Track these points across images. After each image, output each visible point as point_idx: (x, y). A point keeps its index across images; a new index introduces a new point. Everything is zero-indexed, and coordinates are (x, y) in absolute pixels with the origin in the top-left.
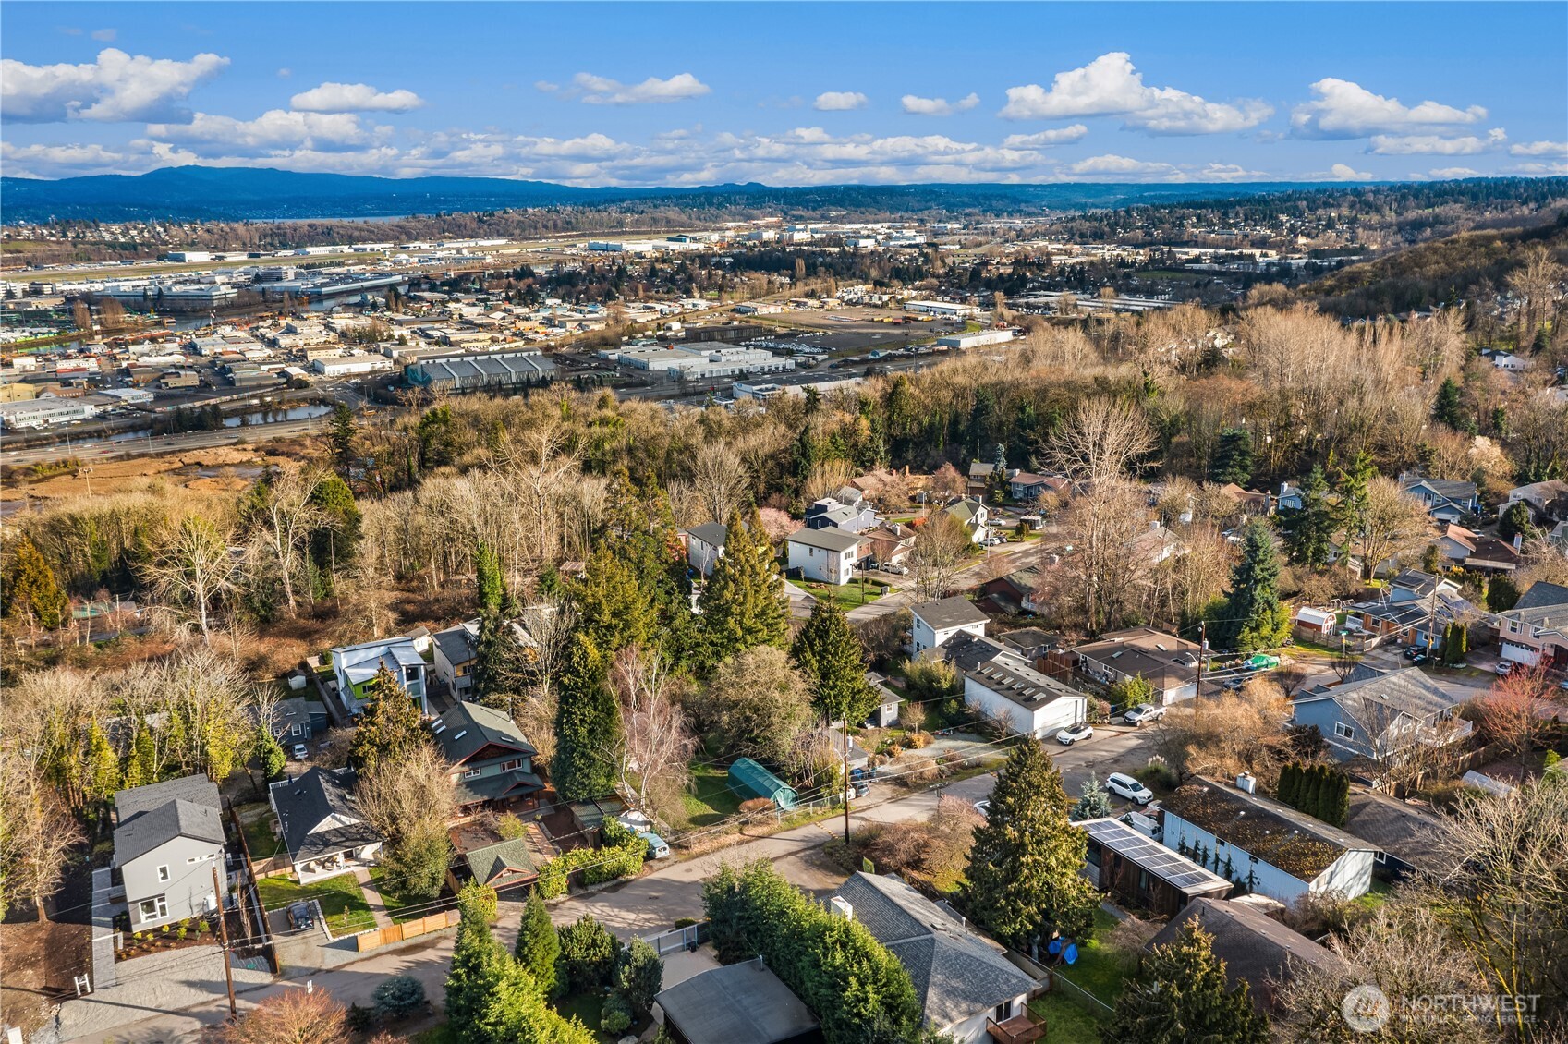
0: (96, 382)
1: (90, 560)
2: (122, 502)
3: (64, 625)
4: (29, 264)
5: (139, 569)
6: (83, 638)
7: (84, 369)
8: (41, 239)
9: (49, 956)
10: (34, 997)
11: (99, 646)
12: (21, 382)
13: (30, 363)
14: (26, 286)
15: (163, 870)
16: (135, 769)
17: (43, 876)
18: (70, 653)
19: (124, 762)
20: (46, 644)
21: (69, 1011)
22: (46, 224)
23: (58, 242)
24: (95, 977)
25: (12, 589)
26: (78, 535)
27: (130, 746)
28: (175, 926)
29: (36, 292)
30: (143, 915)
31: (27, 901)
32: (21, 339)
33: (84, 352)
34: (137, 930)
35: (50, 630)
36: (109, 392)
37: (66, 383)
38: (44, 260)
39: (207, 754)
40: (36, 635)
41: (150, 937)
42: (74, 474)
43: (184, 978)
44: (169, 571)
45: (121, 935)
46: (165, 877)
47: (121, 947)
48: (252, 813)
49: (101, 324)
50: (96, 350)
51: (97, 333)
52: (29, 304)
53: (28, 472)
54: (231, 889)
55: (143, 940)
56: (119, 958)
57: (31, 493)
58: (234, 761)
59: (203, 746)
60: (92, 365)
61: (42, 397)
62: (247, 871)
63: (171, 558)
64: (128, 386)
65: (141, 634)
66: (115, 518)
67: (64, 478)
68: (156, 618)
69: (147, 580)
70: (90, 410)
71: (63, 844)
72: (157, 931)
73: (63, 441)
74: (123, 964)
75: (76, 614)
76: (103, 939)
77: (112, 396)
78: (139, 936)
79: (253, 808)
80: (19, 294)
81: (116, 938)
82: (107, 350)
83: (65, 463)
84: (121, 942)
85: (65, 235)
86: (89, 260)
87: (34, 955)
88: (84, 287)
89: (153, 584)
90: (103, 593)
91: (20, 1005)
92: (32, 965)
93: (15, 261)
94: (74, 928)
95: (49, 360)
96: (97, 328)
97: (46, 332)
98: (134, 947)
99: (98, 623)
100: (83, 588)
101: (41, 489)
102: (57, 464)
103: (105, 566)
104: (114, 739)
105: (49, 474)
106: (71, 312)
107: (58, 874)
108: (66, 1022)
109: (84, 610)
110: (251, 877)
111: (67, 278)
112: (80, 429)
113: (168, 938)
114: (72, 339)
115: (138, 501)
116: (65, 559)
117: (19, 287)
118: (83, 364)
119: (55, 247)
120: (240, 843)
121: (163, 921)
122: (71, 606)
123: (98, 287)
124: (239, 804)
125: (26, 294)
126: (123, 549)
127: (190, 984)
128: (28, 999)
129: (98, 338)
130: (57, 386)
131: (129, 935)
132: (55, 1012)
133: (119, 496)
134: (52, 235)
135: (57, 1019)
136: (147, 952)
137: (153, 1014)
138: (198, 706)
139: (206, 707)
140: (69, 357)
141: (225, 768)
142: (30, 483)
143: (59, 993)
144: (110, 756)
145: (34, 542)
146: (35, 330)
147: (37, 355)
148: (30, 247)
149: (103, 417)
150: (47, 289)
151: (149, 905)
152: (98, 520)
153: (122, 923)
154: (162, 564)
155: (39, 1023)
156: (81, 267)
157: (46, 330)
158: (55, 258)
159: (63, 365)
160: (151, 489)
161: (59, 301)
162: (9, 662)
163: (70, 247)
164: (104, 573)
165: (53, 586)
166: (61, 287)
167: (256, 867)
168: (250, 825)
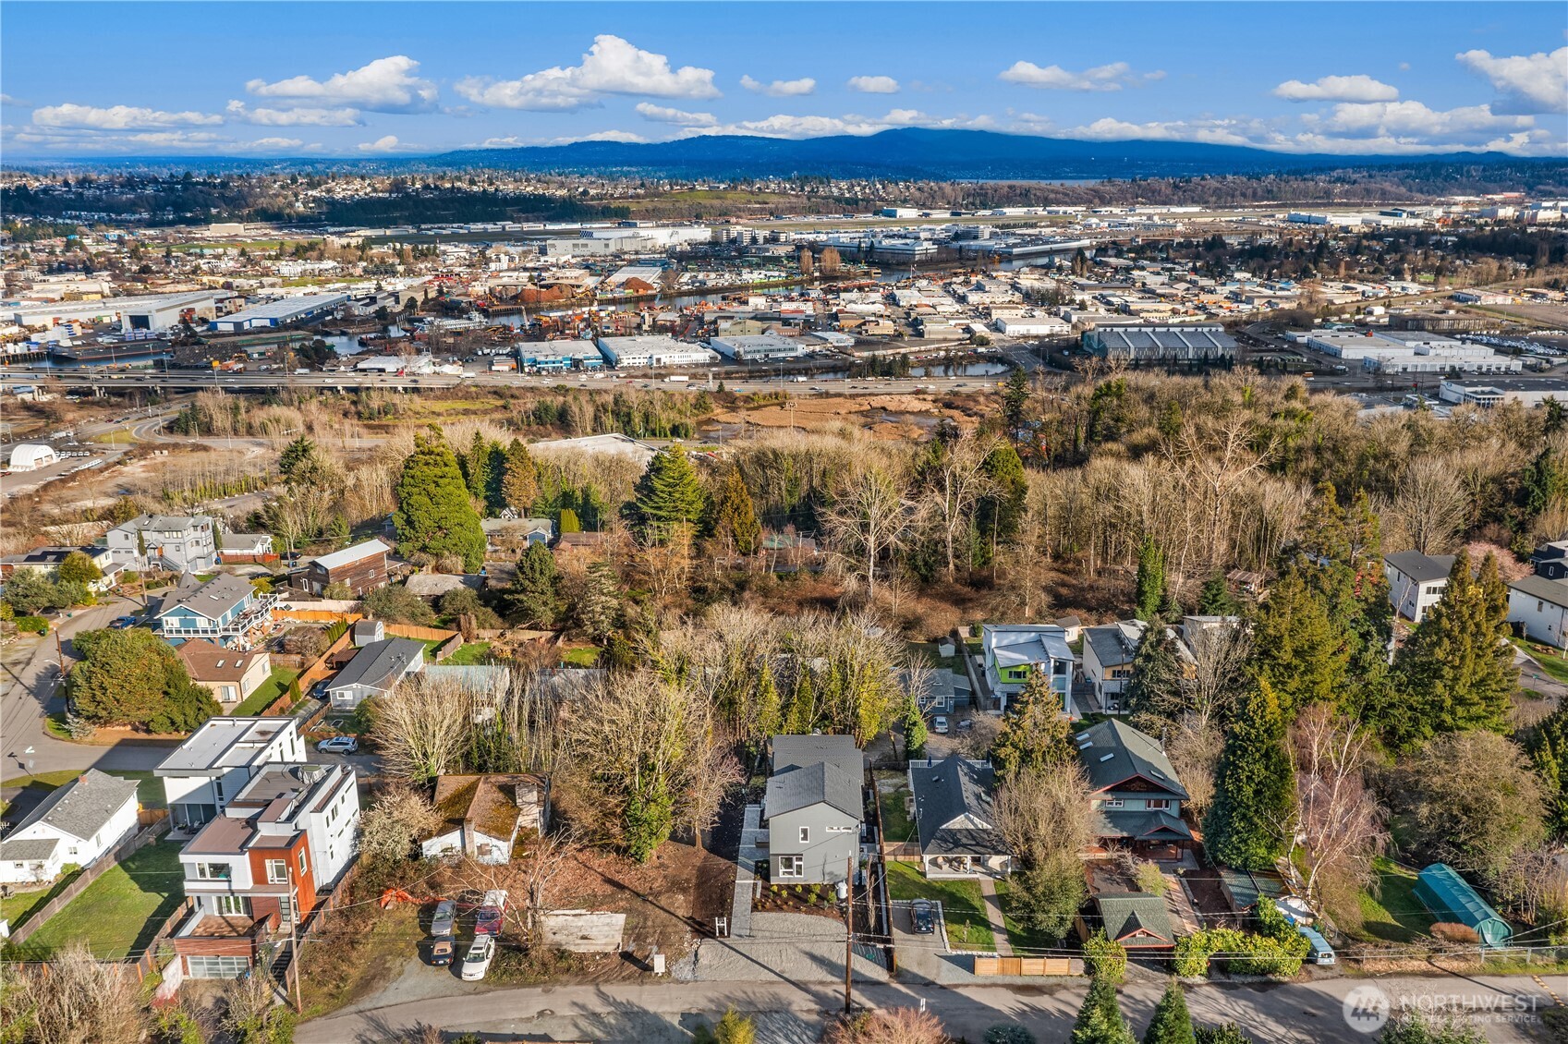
0: (809, 326)
1: (784, 493)
2: (817, 443)
3: (755, 553)
4: (772, 214)
5: (821, 515)
6: (768, 567)
7: (802, 312)
8: (784, 193)
9: (698, 886)
10: (681, 925)
11: (780, 578)
12: (752, 318)
13: (758, 302)
14: (767, 233)
15: (805, 831)
16: (794, 717)
17: (704, 808)
18: (756, 582)
19: (785, 709)
20: (738, 567)
21: (707, 949)
22: (789, 179)
23: (797, 196)
24: (733, 920)
25: (719, 512)
26: (779, 471)
27: (793, 694)
28: (807, 889)
29: (773, 239)
30: (782, 870)
31: (688, 829)
32: (757, 281)
33: (804, 296)
34: (774, 881)
35: (744, 554)
36: (819, 334)
37: (786, 322)
38: (783, 212)
39: (857, 716)
40: (732, 558)
41: (785, 893)
42: (782, 406)
43: (808, 949)
44: (848, 521)
45: (760, 883)
46: (805, 838)
47: (758, 896)
48: (890, 781)
49: (821, 271)
50: (814, 294)
51: (816, 279)
52: (767, 250)
53: (748, 399)
54: (862, 864)
55: (778, 894)
56: (755, 908)
57: (748, 419)
58: (880, 725)
59: (855, 708)
60: (808, 309)
61: (767, 334)
62: (878, 847)
63: (851, 508)
64: (835, 330)
65: (816, 573)
66: (809, 456)
67: (774, 408)
68: (830, 563)
69: (828, 525)
70: (802, 349)
71: (725, 781)
72: (791, 888)
73: (778, 375)
74: (758, 915)
75: (766, 543)
76: (745, 884)
77: (821, 338)
78: (775, 889)
79: (891, 777)
80: (761, 240)
81: (755, 885)
82: (822, 296)
83: (777, 395)
84: (759, 890)
85: (802, 190)
86: (819, 212)
87: (687, 881)
88: (811, 237)
89: (831, 531)
90: (790, 528)
91: (669, 930)
92: (684, 891)
93: (762, 211)
94: (723, 863)
95: (775, 301)
96: (817, 274)
97: (777, 275)
98: (770, 900)
99: (781, 558)
100: (774, 520)
101: (755, 417)
102: (770, 395)
103: (795, 501)
104: (780, 686)
105: (762, 403)
106: (799, 259)
107: (717, 809)
108: (703, 961)
109: (772, 540)
110: (881, 858)
111: (799, 228)
112: (791, 366)
113: (800, 898)
114: (796, 283)
115: (829, 443)
116: (764, 490)
117: (762, 234)
118: (802, 306)
119: (793, 200)
120: (875, 815)
121: (798, 880)
122: (763, 535)
123: (823, 237)
124: (880, 769)
125: (766, 240)
126: (811, 487)
127: (813, 957)
128: (676, 925)
129: (817, 283)
130: (778, 325)
131: (767, 884)
132: (695, 946)
133: (814, 438)
134: (792, 189)
135: (696, 955)
136: (780, 909)
137: (776, 978)
138: (857, 669)
139: (862, 668)
140: (792, 300)
141: (870, 730)
142: (748, 409)
143: (702, 930)
144: (774, 699)
145: (741, 470)
146: (769, 274)
147: (767, 296)
148: (775, 199)
149: (811, 356)
150: (783, 237)
151: (788, 862)
152: (795, 457)
153: (763, 871)
154: (842, 513)
155: (681, 954)
156: (812, 219)
157: (777, 274)
158: (792, 210)
159: (787, 306)
160: (842, 434)
161: (790, 248)
162: (708, 580)
163: (805, 200)
164: (794, 507)
165: (751, 514)
166: (793, 236)
167: (888, 847)
168: (886, 797)
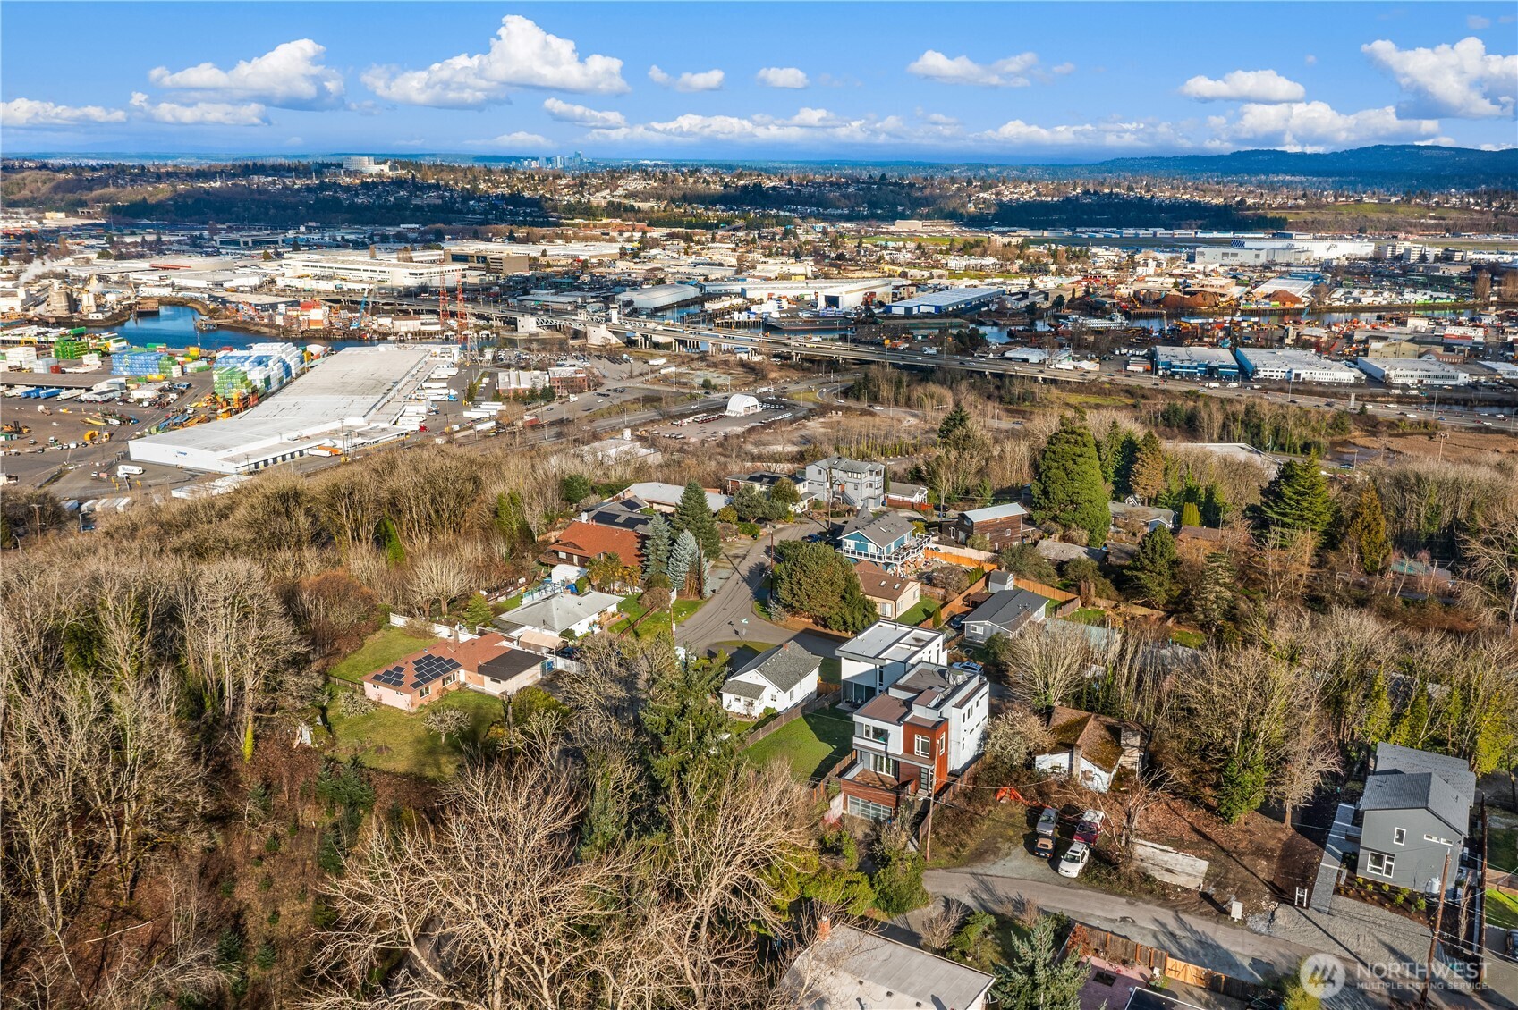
0: (1476, 353)
1: (1422, 520)
2: (1469, 472)
3: (1382, 573)
4: (1448, 231)
5: (1465, 542)
6: (1394, 590)
7: (1470, 338)
8: (1466, 208)
9: (1282, 858)
10: (1261, 886)
11: (1406, 603)
12: (1409, 341)
13: (1419, 324)
14: (1439, 251)
15: (1401, 833)
16: (1404, 728)
17: (1300, 787)
18: (1378, 600)
19: (1396, 718)
20: (1361, 586)
21: (1284, 914)
22: (1475, 194)
23: (1481, 212)
24: (1313, 896)
25: (1347, 527)
26: (1419, 495)
27: (1405, 706)
28: (1395, 890)
29: (1447, 258)
30: (1370, 865)
31: (1280, 802)
32: (1420, 301)
33: (1474, 322)
34: (1360, 876)
35: (1369, 574)
36: (1487, 363)
37: (1449, 348)
38: (1462, 229)
39: (1475, 743)
40: (1355, 574)
41: (1370, 887)
42: (1431, 436)
43: (1388, 941)
44: (1494, 552)
45: (1346, 872)
46: (1400, 840)
47: (1342, 882)
48: (1503, 820)
49: (1499, 295)
50: (1486, 320)
51: (1492, 304)
52: (1437, 269)
53: (1391, 425)
54: (1459, 883)
55: (1363, 887)
56: (1337, 891)
57: (1389, 445)
58: (1501, 761)
59: (1474, 734)
60: (1478, 335)
61: (1424, 358)
62: (1479, 873)
63: (1499, 540)
64: (1507, 360)
65: (1448, 604)
66: (1456, 486)
67: (1421, 438)
68: (1466, 594)
69: (1469, 554)
70: (1463, 378)
71: (1323, 768)
72: (1377, 886)
73: (1430, 403)
74: (1340, 899)
75: (1394, 566)
76: (1329, 867)
77: (1489, 368)
78: (1361, 881)
79: (1504, 816)
80: (1431, 259)
81: (1340, 872)
82: (1497, 322)
83: (1426, 424)
84: (1344, 878)
85: (1489, 205)
86: (1506, 231)
87: (1272, 850)
88: (1492, 258)
89: (1473, 559)
90: (1424, 555)
91: (1249, 886)
92: (1268, 858)
93: (1436, 227)
94: (1309, 845)
95: (1440, 324)
96: (1494, 299)
97: (1445, 297)
98: (1353, 888)
99: (1410, 584)
100: (1408, 544)
101: (1398, 444)
102: (1419, 423)
103: (1434, 529)
104: (1393, 693)
105: (1408, 430)
106: (1474, 281)
107: (1311, 791)
108: (1279, 922)
109: (1402, 564)
110: (1481, 882)
111: (1479, 247)
112: (1448, 395)
113: (1385, 897)
114: (1467, 307)
115: (1483, 475)
116: (1400, 513)
117: (1432, 252)
118: (1471, 332)
119: (1476, 216)
120: (1481, 843)
121: (1388, 880)
122: (1393, 557)
123: (1507, 258)
124: (1492, 806)
125: (1437, 258)
126: (1455, 518)
127: (1392, 951)
128: (1256, 884)
129: (1492, 308)
130: (1440, 350)
131: (1352, 874)
132: (1272, 907)
133: (1467, 467)
134: (1477, 204)
135: (1273, 914)
136: (1363, 899)
137: (1350, 957)
138: (1481, 694)
139: (1489, 696)
140: (1459, 324)
141: (1488, 765)
142: (1391, 436)
143: (1282, 894)
144: (1385, 707)
145: (1377, 490)
146: (1435, 295)
147: (1430, 318)
148: (1454, 214)
149: (1474, 386)
150: (1458, 256)
151: (1378, 859)
152: (1440, 485)
153: (1350, 861)
154: (1488, 543)
155: (1258, 909)
156: (1497, 238)
157: (1445, 295)
158: (1474, 227)
159: (1453, 331)
160: (1500, 467)
161: (1464, 269)
162: (1327, 591)
163: (1491, 217)
164: (1431, 536)
165: (1382, 536)
166: (1471, 255)
167: (1491, 873)
168: (1497, 831)
